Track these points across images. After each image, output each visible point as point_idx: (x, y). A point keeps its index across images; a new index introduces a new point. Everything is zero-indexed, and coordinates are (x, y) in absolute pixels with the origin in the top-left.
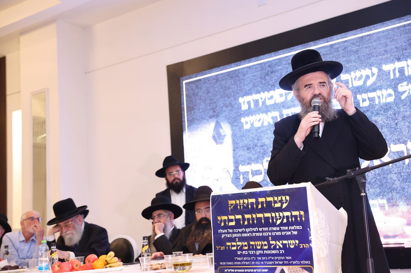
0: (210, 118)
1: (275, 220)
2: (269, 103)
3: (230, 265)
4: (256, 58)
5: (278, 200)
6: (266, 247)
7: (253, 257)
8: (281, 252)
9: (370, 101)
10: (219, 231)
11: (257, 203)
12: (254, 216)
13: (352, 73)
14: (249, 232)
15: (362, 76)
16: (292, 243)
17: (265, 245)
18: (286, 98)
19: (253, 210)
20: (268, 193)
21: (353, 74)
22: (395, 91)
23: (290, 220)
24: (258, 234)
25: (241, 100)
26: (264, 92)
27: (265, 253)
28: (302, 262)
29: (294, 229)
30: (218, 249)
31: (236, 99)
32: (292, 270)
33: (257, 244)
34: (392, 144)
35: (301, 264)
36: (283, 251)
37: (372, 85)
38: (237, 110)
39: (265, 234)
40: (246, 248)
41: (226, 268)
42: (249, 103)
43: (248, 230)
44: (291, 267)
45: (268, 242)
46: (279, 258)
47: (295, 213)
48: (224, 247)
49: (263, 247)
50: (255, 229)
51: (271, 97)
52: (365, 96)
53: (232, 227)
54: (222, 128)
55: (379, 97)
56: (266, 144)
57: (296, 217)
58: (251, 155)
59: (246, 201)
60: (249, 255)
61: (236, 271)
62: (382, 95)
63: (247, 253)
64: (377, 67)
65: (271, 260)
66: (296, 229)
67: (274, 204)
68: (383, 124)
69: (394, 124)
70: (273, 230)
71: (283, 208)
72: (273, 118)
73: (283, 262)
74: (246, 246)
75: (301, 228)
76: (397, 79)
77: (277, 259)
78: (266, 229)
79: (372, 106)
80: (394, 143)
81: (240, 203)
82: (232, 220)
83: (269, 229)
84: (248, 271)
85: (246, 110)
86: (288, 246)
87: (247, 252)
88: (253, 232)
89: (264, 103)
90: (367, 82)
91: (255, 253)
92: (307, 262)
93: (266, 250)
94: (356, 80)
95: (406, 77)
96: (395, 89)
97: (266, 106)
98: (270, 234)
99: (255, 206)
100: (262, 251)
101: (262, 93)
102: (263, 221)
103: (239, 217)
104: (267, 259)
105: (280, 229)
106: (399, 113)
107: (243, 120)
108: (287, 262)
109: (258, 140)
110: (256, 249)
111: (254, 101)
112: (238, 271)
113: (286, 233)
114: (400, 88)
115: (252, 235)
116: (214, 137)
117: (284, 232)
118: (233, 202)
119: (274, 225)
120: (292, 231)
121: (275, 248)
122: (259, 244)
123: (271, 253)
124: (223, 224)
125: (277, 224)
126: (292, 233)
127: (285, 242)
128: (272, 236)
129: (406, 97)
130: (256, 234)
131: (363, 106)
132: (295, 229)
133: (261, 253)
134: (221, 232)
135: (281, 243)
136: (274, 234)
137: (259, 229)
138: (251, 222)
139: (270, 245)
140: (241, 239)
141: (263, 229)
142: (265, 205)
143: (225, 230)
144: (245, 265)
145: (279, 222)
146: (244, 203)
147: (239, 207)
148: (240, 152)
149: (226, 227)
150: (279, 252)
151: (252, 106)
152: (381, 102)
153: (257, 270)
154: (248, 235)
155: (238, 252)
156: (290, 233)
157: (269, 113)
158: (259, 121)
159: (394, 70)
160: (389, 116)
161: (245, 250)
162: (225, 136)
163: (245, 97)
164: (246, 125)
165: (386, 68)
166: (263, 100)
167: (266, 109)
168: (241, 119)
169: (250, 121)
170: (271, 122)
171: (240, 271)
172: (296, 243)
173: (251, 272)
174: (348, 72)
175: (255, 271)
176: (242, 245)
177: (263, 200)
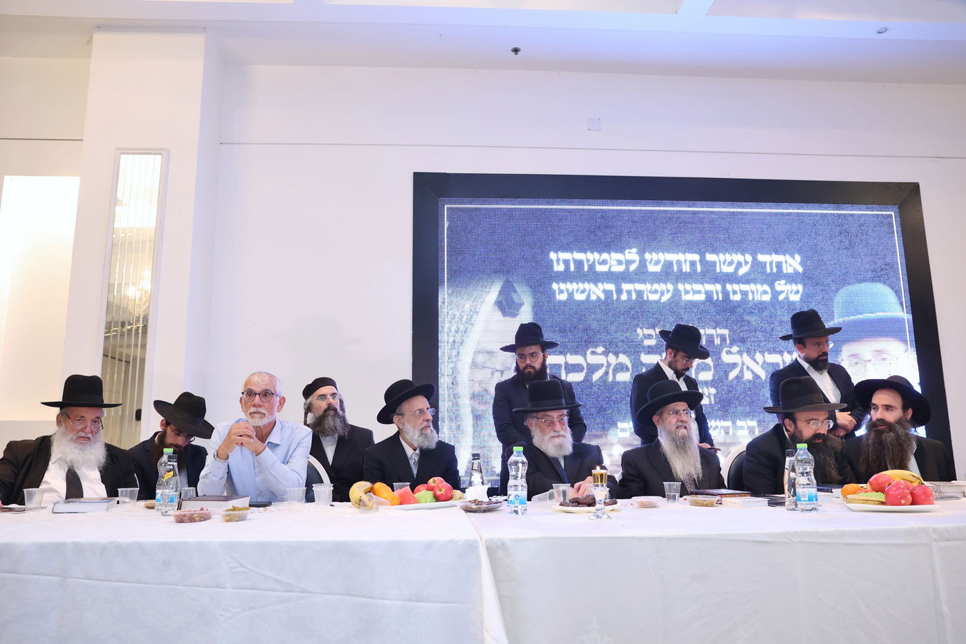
2: (599, 268)
9: (742, 295)
13: (721, 255)
15: (732, 261)
18: (627, 268)
21: (722, 257)
22: (772, 289)
25: (553, 256)
26: (592, 252)
31: (545, 252)
34: (766, 352)
37: (745, 275)
38: (545, 270)
42: (566, 262)
51: (604, 262)
52: (736, 287)
54: (515, 291)
55: (753, 292)
56: (592, 328)
58: (566, 341)
62: (757, 290)
64: (750, 254)
68: (757, 326)
69: (769, 328)
72: (605, 292)
76: (774, 274)
79: (744, 301)
80: (769, 352)
85: (561, 272)
89: (592, 267)
90: (739, 270)
94: (726, 265)
95: (784, 275)
96: (772, 286)
97: (595, 272)
101: (589, 252)
106: (776, 316)
107: (555, 286)
109: (580, 320)
111: (575, 261)
114: (778, 287)
129: (784, 299)
131: (734, 299)
151: (572, 268)
152: (756, 299)
157: (600, 285)
158: (583, 292)
159: (771, 263)
160: (764, 318)
162: (521, 304)
163: (559, 252)
164: (559, 294)
165: (762, 258)
166: (590, 263)
167: (595, 277)
168: (551, 284)
169: (567, 290)
170: (602, 297)
174: (715, 251)
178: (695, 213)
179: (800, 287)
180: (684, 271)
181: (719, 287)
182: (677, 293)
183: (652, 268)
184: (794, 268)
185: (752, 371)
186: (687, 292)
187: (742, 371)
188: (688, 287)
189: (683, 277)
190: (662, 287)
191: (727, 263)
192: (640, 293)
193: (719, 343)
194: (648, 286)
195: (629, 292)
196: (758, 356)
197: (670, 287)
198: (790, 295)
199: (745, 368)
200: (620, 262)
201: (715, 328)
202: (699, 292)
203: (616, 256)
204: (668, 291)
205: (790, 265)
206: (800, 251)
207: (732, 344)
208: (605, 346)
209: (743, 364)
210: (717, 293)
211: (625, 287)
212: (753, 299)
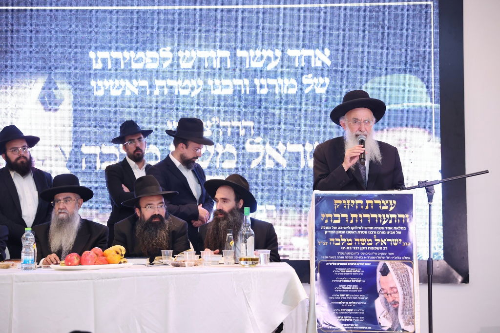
0: (38, 70)
1: (381, 221)
2: (135, 66)
3: (332, 259)
5: (385, 203)
6: (371, 244)
7: (357, 253)
8: (385, 249)
9: (269, 89)
10: (322, 228)
11: (365, 204)
12: (361, 216)
13: (251, 51)
14: (354, 230)
15: (262, 56)
16: (395, 242)
17: (370, 242)
18: (161, 65)
19: (359, 210)
20: (375, 196)
21: (252, 53)
22: (298, 83)
23: (396, 221)
24: (363, 232)
25: (92, 55)
26: (129, 51)
27: (368, 249)
28: (403, 258)
30: (319, 245)
31: (84, 51)
32: (394, 265)
34: (289, 143)
35: (402, 259)
36: (387, 248)
37: (273, 70)
38: (84, 68)
39: (370, 233)
40: (351, 244)
41: (328, 262)
42: (104, 61)
43: (353, 228)
44: (393, 261)
45: (373, 240)
46: (382, 254)
47: (400, 216)
48: (327, 243)
49: (368, 244)
50: (360, 228)
51: (140, 60)
52: (263, 81)
53: (337, 225)
54: (57, 88)
55: (280, 86)
57: (401, 219)
58: (102, 133)
59: (353, 202)
60: (353, 251)
62: (284, 84)
63: (351, 249)
64: (280, 49)
65: (374, 255)
66: (400, 229)
67: (382, 206)
70: (378, 229)
71: (390, 210)
72: (139, 87)
73: (386, 257)
74: (350, 242)
75: (405, 229)
76: (302, 68)
77: (380, 255)
78: (372, 228)
79: (271, 94)
80: (291, 142)
81: (346, 203)
82: (337, 218)
83: (374, 228)
84: (351, 265)
85: (99, 70)
86: (391, 244)
87: (351, 247)
88: (358, 230)
89: (128, 65)
90: (268, 66)
91: (359, 249)
92: (407, 258)
93: (370, 246)
94: (255, 60)
95: (312, 69)
96: (299, 79)
97: (131, 70)
98: (375, 232)
99: (362, 207)
100: (366, 247)
101: (125, 51)
102: (369, 221)
103: (346, 216)
104: (370, 254)
105: (385, 229)
106: (300, 109)
107: (93, 83)
108: (389, 258)
109: (114, 114)
110: (361, 246)
111: (112, 59)
112: (340, 265)
113: (391, 233)
114: (305, 80)
115: (357, 232)
117: (388, 232)
118: (340, 202)
119: (380, 225)
120: (396, 231)
121: (379, 245)
122: (364, 241)
123: (375, 249)
124: (326, 221)
125: (383, 224)
126: (396, 233)
127: (388, 240)
128: (377, 234)
129: (310, 92)
130: (361, 232)
131: (261, 93)
132: (398, 230)
133: (365, 249)
134: (324, 229)
135: (386, 241)
136: (379, 233)
137: (364, 228)
138: (357, 221)
139: (374, 242)
140: (345, 236)
141: (368, 228)
142: (372, 207)
143: (329, 227)
144: (349, 259)
145: (384, 222)
146: (350, 203)
147: (345, 207)
148: (85, 127)
149: (330, 224)
150: (383, 248)
151: (109, 66)
152: (282, 92)
153: (361, 264)
154: (353, 232)
155: (342, 247)
156: (394, 233)
157: (134, 81)
159: (300, 58)
160: (289, 111)
161: (349, 246)
163: (98, 51)
164: (97, 90)
165: (291, 53)
166: (126, 61)
167: (131, 75)
168: (89, 81)
169: (104, 87)
170: (136, 92)
171: (343, 264)
172: (399, 242)
173: (354, 266)
174: (246, 48)
175: (358, 264)
176: (347, 242)
177: (371, 202)
178: (228, 11)
179: (327, 80)
180: (214, 67)
181: (247, 82)
182: (206, 89)
183: (184, 65)
184: (323, 63)
185: (274, 161)
186: (216, 87)
187: (264, 160)
188: (217, 82)
189: (213, 73)
190: (193, 82)
192: (171, 88)
193: (243, 134)
194: (180, 82)
196: (281, 147)
197: (201, 82)
198: (316, 87)
199: (267, 157)
200: (154, 60)
201: (241, 120)
202: (228, 87)
203: (151, 54)
204: (198, 86)
206: (330, 46)
207: (256, 135)
209: (266, 153)
210: (245, 87)
211: (159, 83)
212: (280, 92)
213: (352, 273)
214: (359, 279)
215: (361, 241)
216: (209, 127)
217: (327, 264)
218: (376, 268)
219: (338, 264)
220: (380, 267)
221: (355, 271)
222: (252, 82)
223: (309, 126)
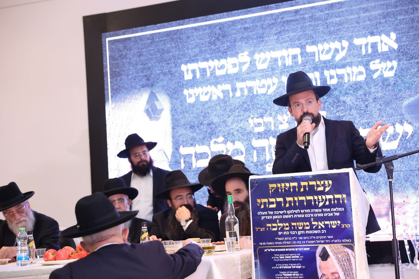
1: (317, 203)
2: (219, 73)
3: (270, 245)
4: (204, 17)
5: (320, 184)
6: (308, 228)
7: (295, 237)
8: (323, 232)
9: (338, 78)
10: (259, 213)
11: (300, 187)
12: (296, 199)
13: (319, 45)
14: (291, 214)
15: (330, 49)
16: (334, 224)
17: (307, 226)
18: (240, 69)
19: (295, 193)
20: (310, 177)
21: (320, 47)
22: (366, 69)
23: (333, 202)
24: (300, 216)
25: (183, 67)
26: (213, 60)
27: (306, 233)
28: (343, 241)
29: (336, 210)
30: (257, 231)
31: (177, 66)
32: (334, 248)
33: (299, 225)
34: (361, 128)
35: (342, 242)
36: (325, 231)
37: (341, 60)
38: (178, 80)
39: (307, 216)
40: (288, 229)
41: (266, 249)
42: (194, 72)
43: (289, 212)
44: (332, 245)
45: (310, 223)
46: (321, 237)
47: (337, 196)
48: (264, 228)
49: (305, 228)
50: (296, 211)
51: (222, 67)
52: (333, 72)
53: (272, 209)
54: (158, 100)
55: (348, 75)
56: (214, 122)
57: (338, 199)
58: (195, 135)
59: (287, 185)
60: (290, 235)
61: (277, 251)
62: (353, 72)
63: (288, 234)
64: (347, 40)
65: (313, 239)
66: (338, 210)
67: (317, 187)
68: (352, 105)
69: (363, 105)
70: (315, 211)
71: (326, 191)
72: (223, 92)
73: (325, 241)
74: (287, 227)
75: (343, 210)
76: (369, 55)
77: (319, 238)
78: (308, 211)
79: (340, 84)
80: (363, 127)
81: (281, 187)
82: (273, 203)
83: (311, 211)
84: (289, 250)
85: (190, 80)
86: (330, 226)
87: (288, 232)
88: (295, 213)
89: (213, 73)
90: (336, 57)
91: (296, 233)
92: (348, 241)
93: (308, 230)
94: (324, 53)
95: (379, 54)
96: (366, 65)
97: (215, 76)
98: (312, 215)
99: (297, 189)
100: (304, 231)
101: (210, 61)
102: (305, 203)
103: (280, 199)
104: (308, 238)
105: (322, 210)
106: (370, 94)
107: (186, 92)
108: (329, 241)
109: (204, 117)
110: (298, 230)
111: (200, 69)
112: (279, 251)
113: (329, 214)
114: (373, 66)
115: (294, 216)
116: (147, 111)
117: (326, 214)
118: (274, 185)
119: (316, 207)
120: (334, 213)
121: (317, 228)
122: (301, 225)
123: (313, 233)
124: (262, 207)
125: (319, 207)
126: (334, 214)
127: (327, 223)
128: (314, 217)
129: (379, 76)
130: (297, 216)
131: (331, 84)
133: (303, 233)
134: (261, 214)
135: (323, 223)
136: (316, 215)
137: (300, 211)
138: (293, 204)
139: (312, 226)
140: (282, 221)
141: (304, 211)
142: (307, 189)
143: (265, 212)
144: (287, 244)
145: (321, 204)
146: (285, 186)
147: (280, 190)
148: (182, 131)
149: (266, 209)
150: (321, 232)
151: (198, 76)
152: (351, 81)
153: (299, 249)
154: (290, 216)
155: (279, 232)
156: (332, 214)
157: (219, 86)
158: (206, 94)
159: (366, 45)
160: (359, 97)
161: (287, 231)
162: (162, 110)
163: (188, 64)
164: (189, 98)
165: (357, 42)
166: (212, 69)
167: (216, 81)
168: (183, 91)
169: (195, 94)
170: (222, 96)
171: (281, 250)
172: (337, 224)
173: (292, 251)
174: (314, 43)
175: (296, 249)
176: (284, 226)
177: (306, 183)
178: (297, 11)
179: (395, 63)
180: (287, 64)
181: (317, 74)
182: (281, 85)
183: (260, 66)
184: (389, 47)
189: (286, 70)
190: (269, 81)
191: (325, 52)
192: (250, 89)
194: (257, 82)
195: (242, 90)
197: (275, 80)
198: (384, 72)
203: (231, 60)
204: (274, 84)
205: (386, 44)
206: (395, 30)
208: (224, 136)
210: (316, 80)
211: (239, 85)
213: (291, 258)
214: (299, 265)
215: (298, 224)
216: (286, 120)
217: (266, 250)
218: (315, 253)
219: (276, 250)
220: (319, 251)
221: (294, 257)
222: (322, 74)
223: (379, 109)
